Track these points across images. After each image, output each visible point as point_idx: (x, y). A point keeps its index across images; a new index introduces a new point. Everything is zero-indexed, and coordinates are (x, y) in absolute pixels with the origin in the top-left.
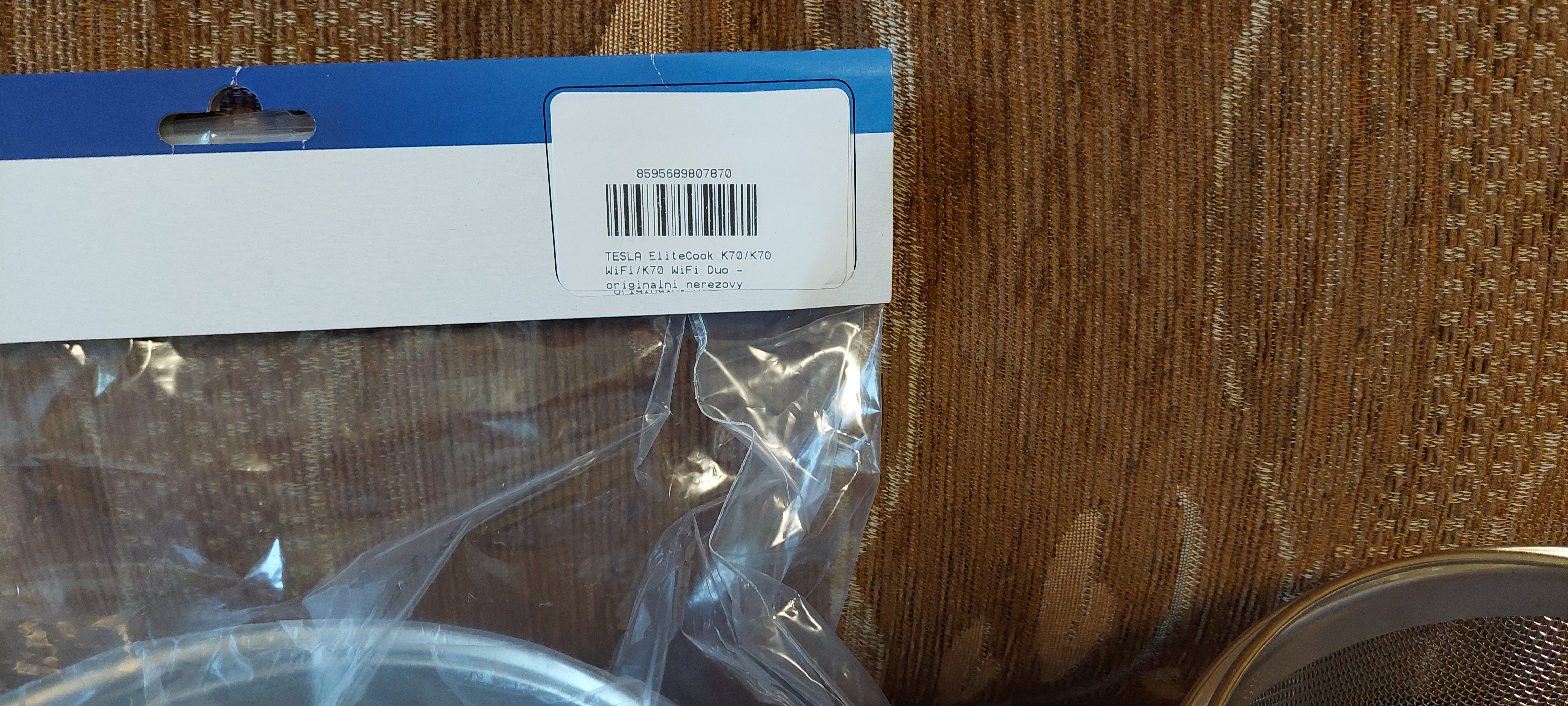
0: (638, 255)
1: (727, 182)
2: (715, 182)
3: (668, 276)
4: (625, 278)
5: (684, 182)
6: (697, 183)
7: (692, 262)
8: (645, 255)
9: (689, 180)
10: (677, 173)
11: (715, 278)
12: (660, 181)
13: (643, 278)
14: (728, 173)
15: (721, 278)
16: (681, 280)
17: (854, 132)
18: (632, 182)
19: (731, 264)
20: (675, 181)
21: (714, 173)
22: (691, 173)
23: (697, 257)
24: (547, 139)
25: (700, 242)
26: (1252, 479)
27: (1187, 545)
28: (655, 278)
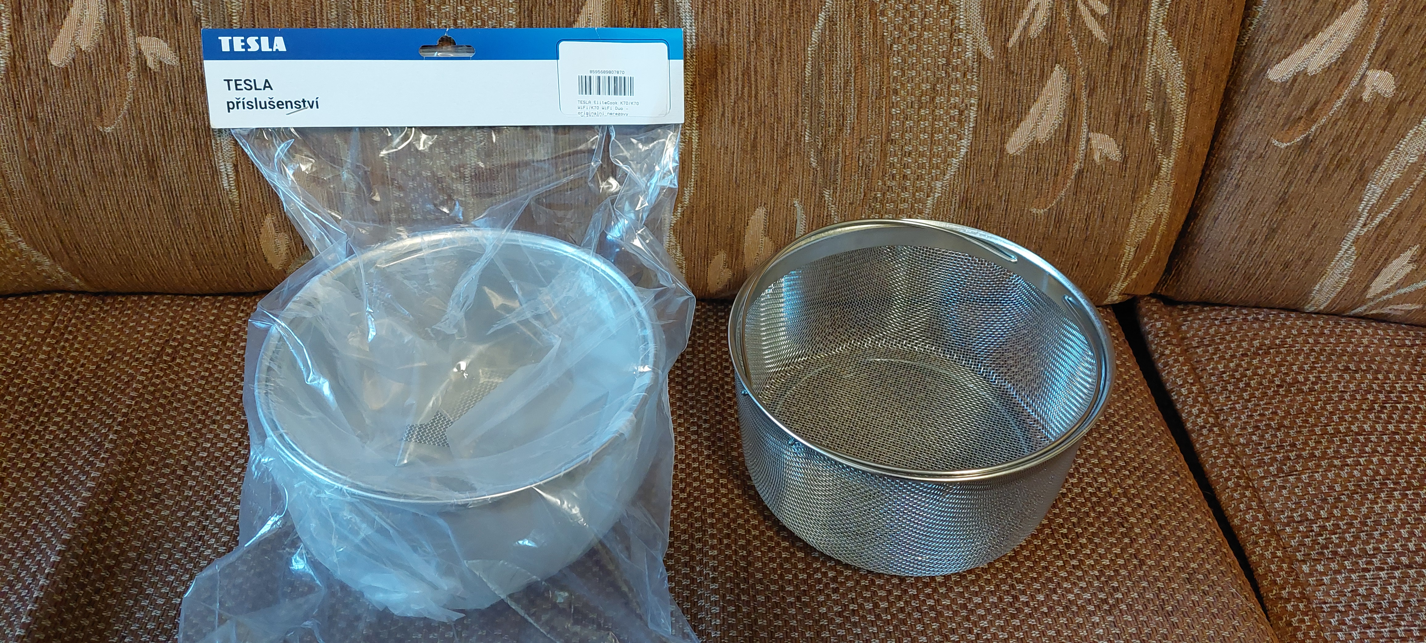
0: (590, 102)
1: (623, 76)
2: (618, 76)
3: (600, 110)
4: (585, 110)
5: (607, 75)
6: (612, 75)
7: (610, 105)
8: (592, 102)
9: (609, 75)
10: (604, 72)
11: (618, 112)
12: (598, 75)
13: (592, 111)
14: (623, 73)
15: (620, 112)
16: (606, 112)
17: (669, 59)
18: (588, 75)
19: (624, 106)
20: (604, 75)
21: (618, 72)
22: (610, 72)
23: (611, 103)
24: (558, 58)
25: (613, 98)
26: (822, 196)
27: (798, 222)
28: (596, 111)
